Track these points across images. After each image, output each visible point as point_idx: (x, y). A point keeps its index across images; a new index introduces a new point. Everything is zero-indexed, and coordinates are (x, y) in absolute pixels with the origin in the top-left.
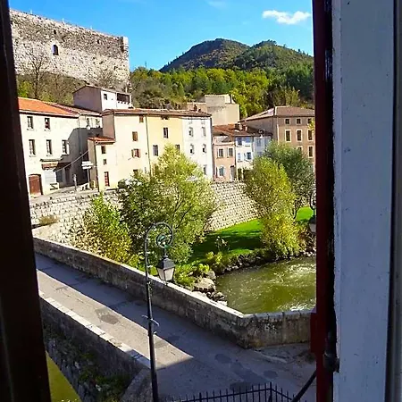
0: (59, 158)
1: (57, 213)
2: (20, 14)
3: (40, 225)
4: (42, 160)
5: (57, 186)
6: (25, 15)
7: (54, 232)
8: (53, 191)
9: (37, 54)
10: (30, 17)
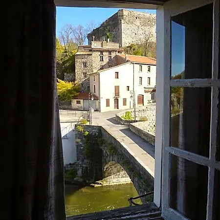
0: (154, 87)
1: (149, 116)
2: (141, 14)
3: (140, 121)
4: (145, 88)
5: (151, 102)
6: (143, 14)
7: (146, 125)
8: (149, 104)
9: (147, 33)
10: (146, 14)
